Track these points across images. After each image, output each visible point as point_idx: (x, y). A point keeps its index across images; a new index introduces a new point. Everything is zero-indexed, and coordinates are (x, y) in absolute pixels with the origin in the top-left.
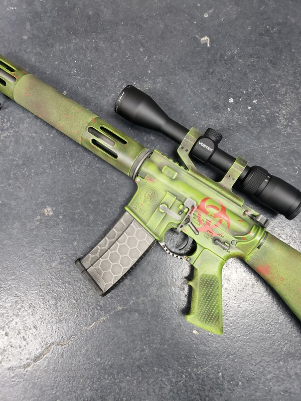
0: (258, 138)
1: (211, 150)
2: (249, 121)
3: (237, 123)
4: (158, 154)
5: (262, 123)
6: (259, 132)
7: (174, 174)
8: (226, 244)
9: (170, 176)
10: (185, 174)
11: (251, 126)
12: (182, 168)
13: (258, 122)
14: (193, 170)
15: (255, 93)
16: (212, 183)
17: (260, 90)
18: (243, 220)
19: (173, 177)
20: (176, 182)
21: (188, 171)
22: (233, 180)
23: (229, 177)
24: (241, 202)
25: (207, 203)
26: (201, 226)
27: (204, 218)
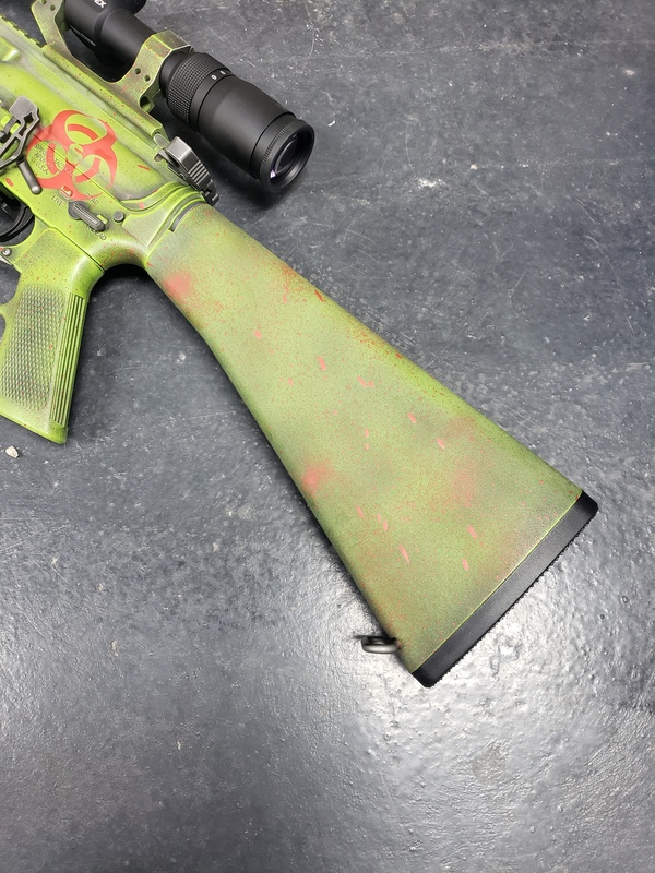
0: (258, 43)
1: (103, 4)
2: (243, 9)
3: (215, 8)
5: (273, 14)
6: (263, 32)
7: (7, 51)
8: (99, 216)
10: (36, 56)
11: (246, 17)
12: (33, 42)
13: (264, 11)
14: (56, 48)
16: (95, 79)
18: (149, 167)
19: (4, 55)
20: (9, 70)
21: (45, 49)
22: (148, 79)
23: (138, 72)
24: (152, 126)
25: (71, 120)
26: (49, 175)
27: (60, 157)
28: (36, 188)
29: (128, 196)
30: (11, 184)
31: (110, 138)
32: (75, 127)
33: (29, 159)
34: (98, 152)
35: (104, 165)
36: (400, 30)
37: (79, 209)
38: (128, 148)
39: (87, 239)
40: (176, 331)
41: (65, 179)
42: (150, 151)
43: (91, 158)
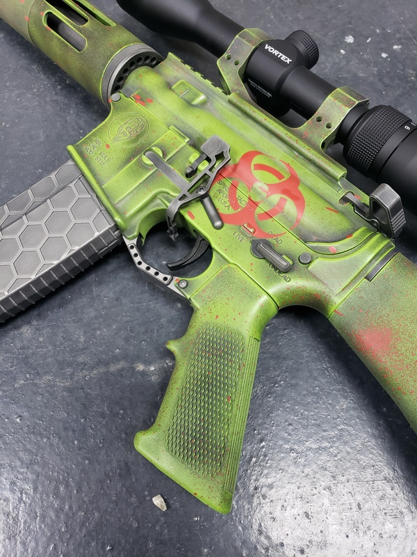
1: (288, 61)
2: (380, 77)
3: (355, 75)
4: (175, 63)
5: (407, 82)
7: (197, 96)
8: (284, 257)
9: (186, 97)
10: (221, 102)
11: (383, 83)
12: (219, 90)
13: (399, 79)
14: (240, 95)
15: (398, 36)
17: (408, 32)
18: (337, 211)
19: (194, 99)
20: (197, 112)
21: (232, 96)
22: (329, 126)
23: (319, 120)
24: (339, 172)
25: (257, 160)
26: (231, 211)
27: (243, 195)
28: (218, 223)
29: (315, 238)
30: (193, 217)
31: (294, 179)
32: (260, 167)
33: (211, 194)
34: (286, 192)
35: (290, 206)
37: (261, 248)
38: (312, 190)
39: (270, 280)
41: (247, 216)
42: (336, 194)
43: (276, 198)
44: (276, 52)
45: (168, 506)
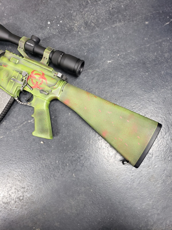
0: (65, 40)
1: (33, 45)
2: (59, 32)
3: (53, 34)
4: (8, 53)
5: (66, 32)
6: (65, 37)
7: (16, 61)
8: (46, 92)
9: (14, 62)
10: (22, 60)
11: (60, 34)
12: (21, 57)
13: (64, 31)
14: (26, 57)
15: (61, 17)
16: (35, 62)
17: (63, 15)
18: (54, 78)
19: (16, 62)
20: (18, 65)
21: (24, 58)
22: (47, 59)
23: (44, 58)
24: (51, 69)
25: (34, 73)
26: (33, 85)
27: (34, 81)
28: (32, 89)
29: (51, 86)
30: (26, 89)
31: (43, 74)
32: (36, 74)
33: (28, 83)
34: (42, 78)
35: (44, 80)
36: (94, 27)
37: (42, 91)
38: (47, 75)
39: (45, 97)
40: (67, 109)
41: (37, 86)
42: (52, 75)
43: (41, 80)
44: (29, 44)
45: (44, 142)
